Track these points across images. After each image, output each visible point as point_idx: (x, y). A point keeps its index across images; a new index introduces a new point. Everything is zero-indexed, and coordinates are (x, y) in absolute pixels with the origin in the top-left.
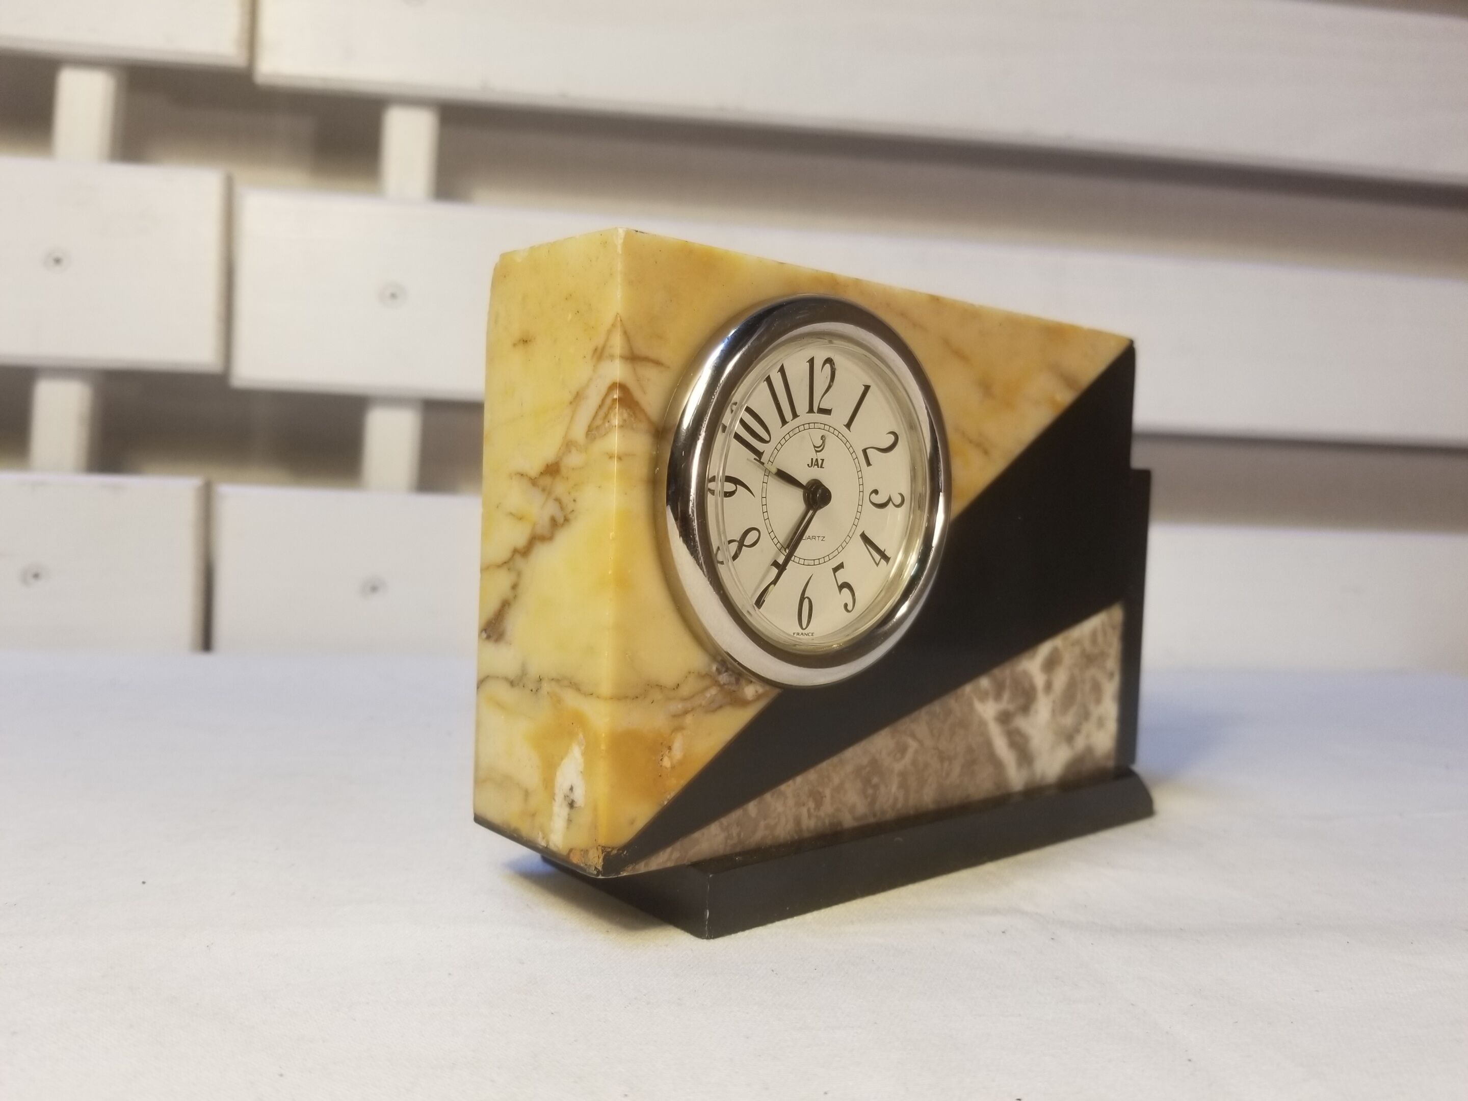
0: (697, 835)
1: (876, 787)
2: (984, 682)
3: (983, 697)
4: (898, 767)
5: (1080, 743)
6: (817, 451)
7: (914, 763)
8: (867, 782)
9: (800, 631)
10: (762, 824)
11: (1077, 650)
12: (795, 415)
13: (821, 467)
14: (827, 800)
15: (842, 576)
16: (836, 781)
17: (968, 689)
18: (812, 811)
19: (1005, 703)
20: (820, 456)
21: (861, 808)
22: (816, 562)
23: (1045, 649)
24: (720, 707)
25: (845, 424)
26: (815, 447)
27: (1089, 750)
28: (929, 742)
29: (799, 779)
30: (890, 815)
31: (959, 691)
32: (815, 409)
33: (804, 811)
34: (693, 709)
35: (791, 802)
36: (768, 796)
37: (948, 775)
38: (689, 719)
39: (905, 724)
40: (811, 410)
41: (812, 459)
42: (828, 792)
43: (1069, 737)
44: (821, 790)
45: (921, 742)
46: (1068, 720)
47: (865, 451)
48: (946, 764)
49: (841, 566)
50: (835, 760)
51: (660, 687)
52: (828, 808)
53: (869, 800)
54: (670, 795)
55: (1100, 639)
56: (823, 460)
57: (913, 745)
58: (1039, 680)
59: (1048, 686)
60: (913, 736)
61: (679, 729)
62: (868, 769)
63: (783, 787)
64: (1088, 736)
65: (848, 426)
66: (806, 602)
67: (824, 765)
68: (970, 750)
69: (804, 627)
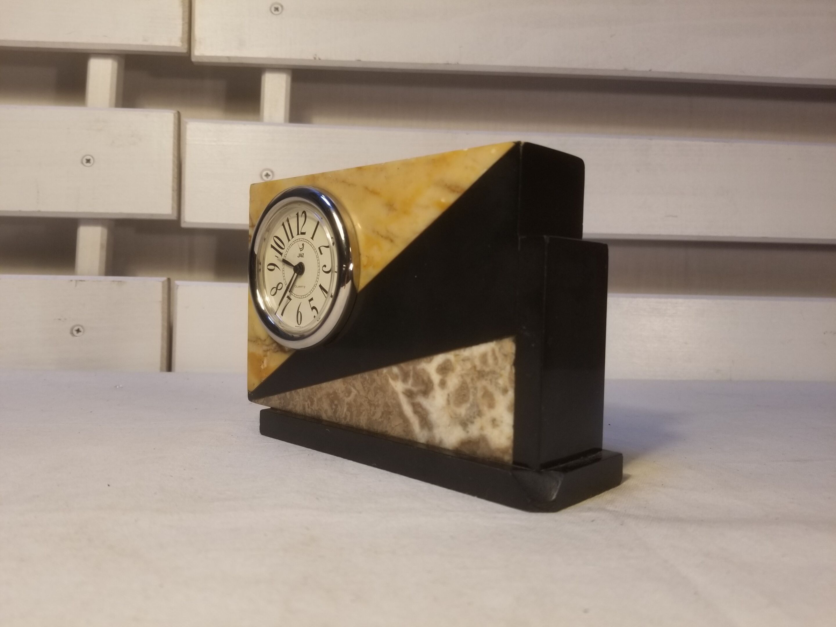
0: (271, 397)
1: (336, 405)
2: (395, 369)
3: (395, 378)
4: (348, 400)
5: (474, 431)
6: (301, 250)
7: (355, 400)
8: (332, 402)
9: (298, 326)
10: (291, 402)
11: (469, 365)
12: (293, 237)
13: (303, 257)
14: (315, 403)
15: (313, 304)
16: (319, 396)
17: (385, 370)
18: (309, 405)
19: (409, 385)
20: (302, 252)
21: (330, 413)
22: (302, 297)
23: (439, 359)
24: (277, 351)
25: (311, 237)
26: (300, 249)
27: (483, 439)
28: (362, 393)
29: (304, 389)
30: (343, 422)
31: (380, 371)
32: (300, 233)
33: (306, 404)
34: (270, 350)
35: (302, 398)
36: (293, 392)
37: (374, 414)
38: (268, 353)
39: (350, 379)
40: (298, 234)
41: (299, 254)
42: (315, 399)
43: (464, 424)
44: (313, 397)
45: (358, 391)
46: (463, 411)
47: (319, 248)
48: (373, 408)
49: (312, 299)
50: (318, 386)
51: (260, 339)
52: (315, 407)
53: (333, 410)
54: (263, 379)
55: (490, 361)
56: (303, 254)
57: (354, 392)
58: (436, 378)
59: (443, 384)
60: (354, 387)
61: (265, 356)
62: (332, 396)
63: (298, 390)
64: (482, 428)
65: (312, 238)
66: (299, 313)
67: (314, 387)
68: (386, 405)
69: (299, 324)
